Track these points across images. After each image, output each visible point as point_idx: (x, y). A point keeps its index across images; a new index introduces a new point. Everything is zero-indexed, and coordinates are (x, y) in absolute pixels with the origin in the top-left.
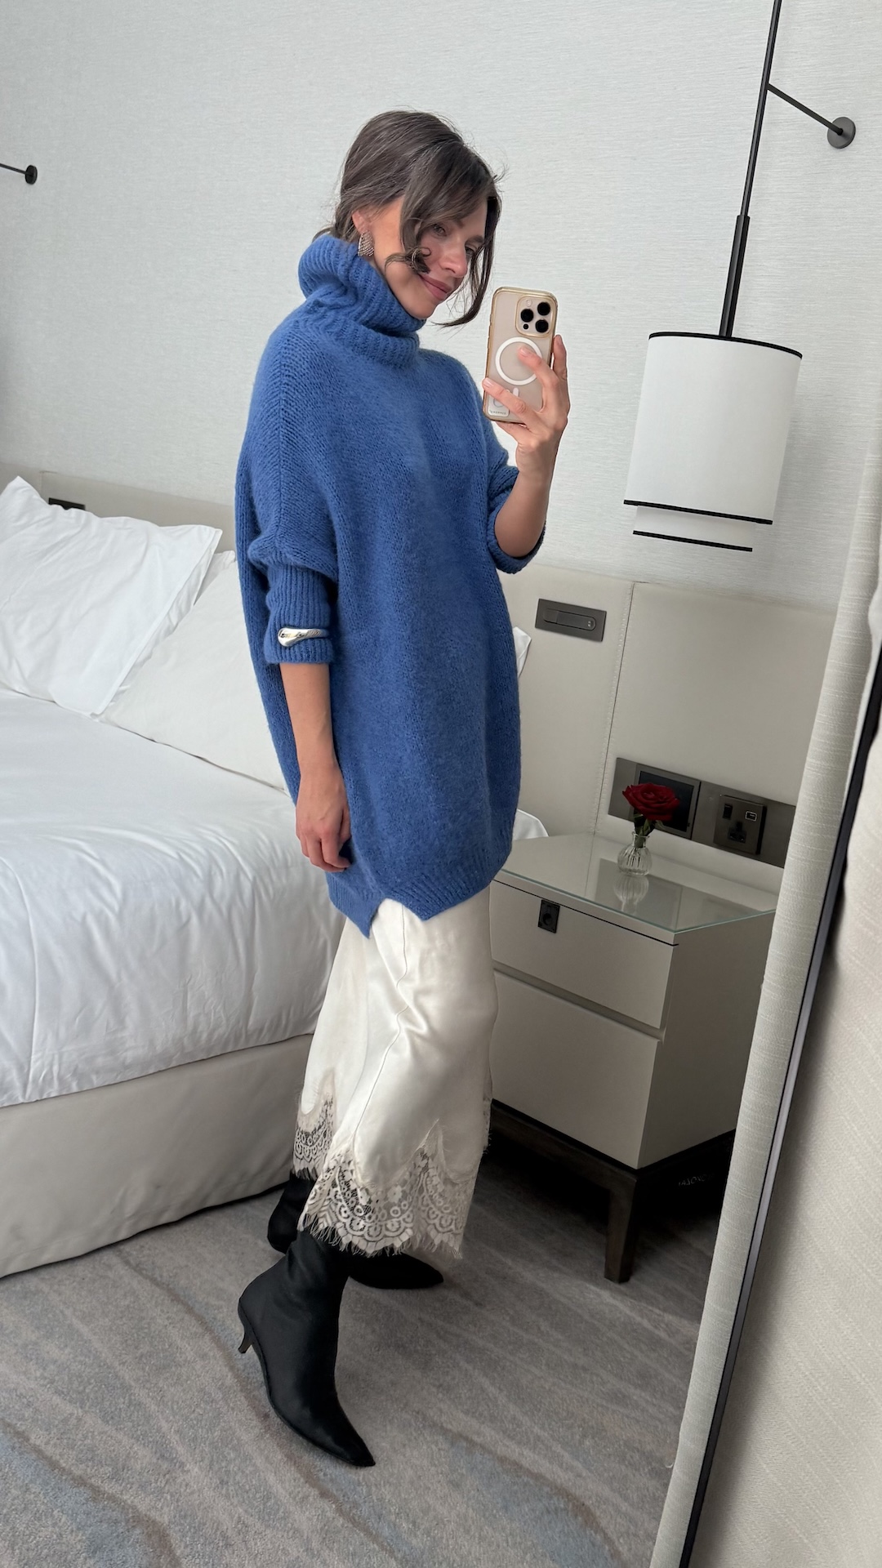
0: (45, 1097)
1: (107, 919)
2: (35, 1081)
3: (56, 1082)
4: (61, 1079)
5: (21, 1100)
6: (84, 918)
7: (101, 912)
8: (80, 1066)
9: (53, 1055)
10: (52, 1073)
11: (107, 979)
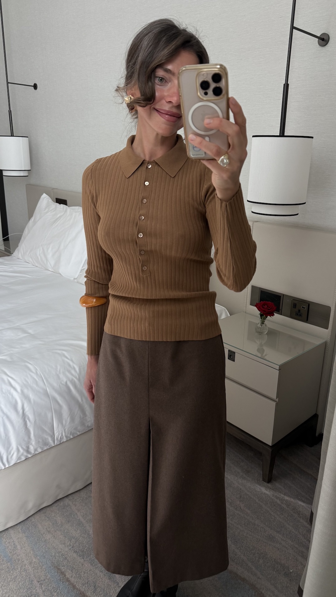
0: (62, 442)
1: (75, 382)
2: (57, 439)
3: (65, 438)
4: (66, 437)
5: (53, 445)
6: (66, 383)
7: (72, 379)
8: (72, 431)
9: (62, 430)
10: (63, 436)
11: (77, 401)
